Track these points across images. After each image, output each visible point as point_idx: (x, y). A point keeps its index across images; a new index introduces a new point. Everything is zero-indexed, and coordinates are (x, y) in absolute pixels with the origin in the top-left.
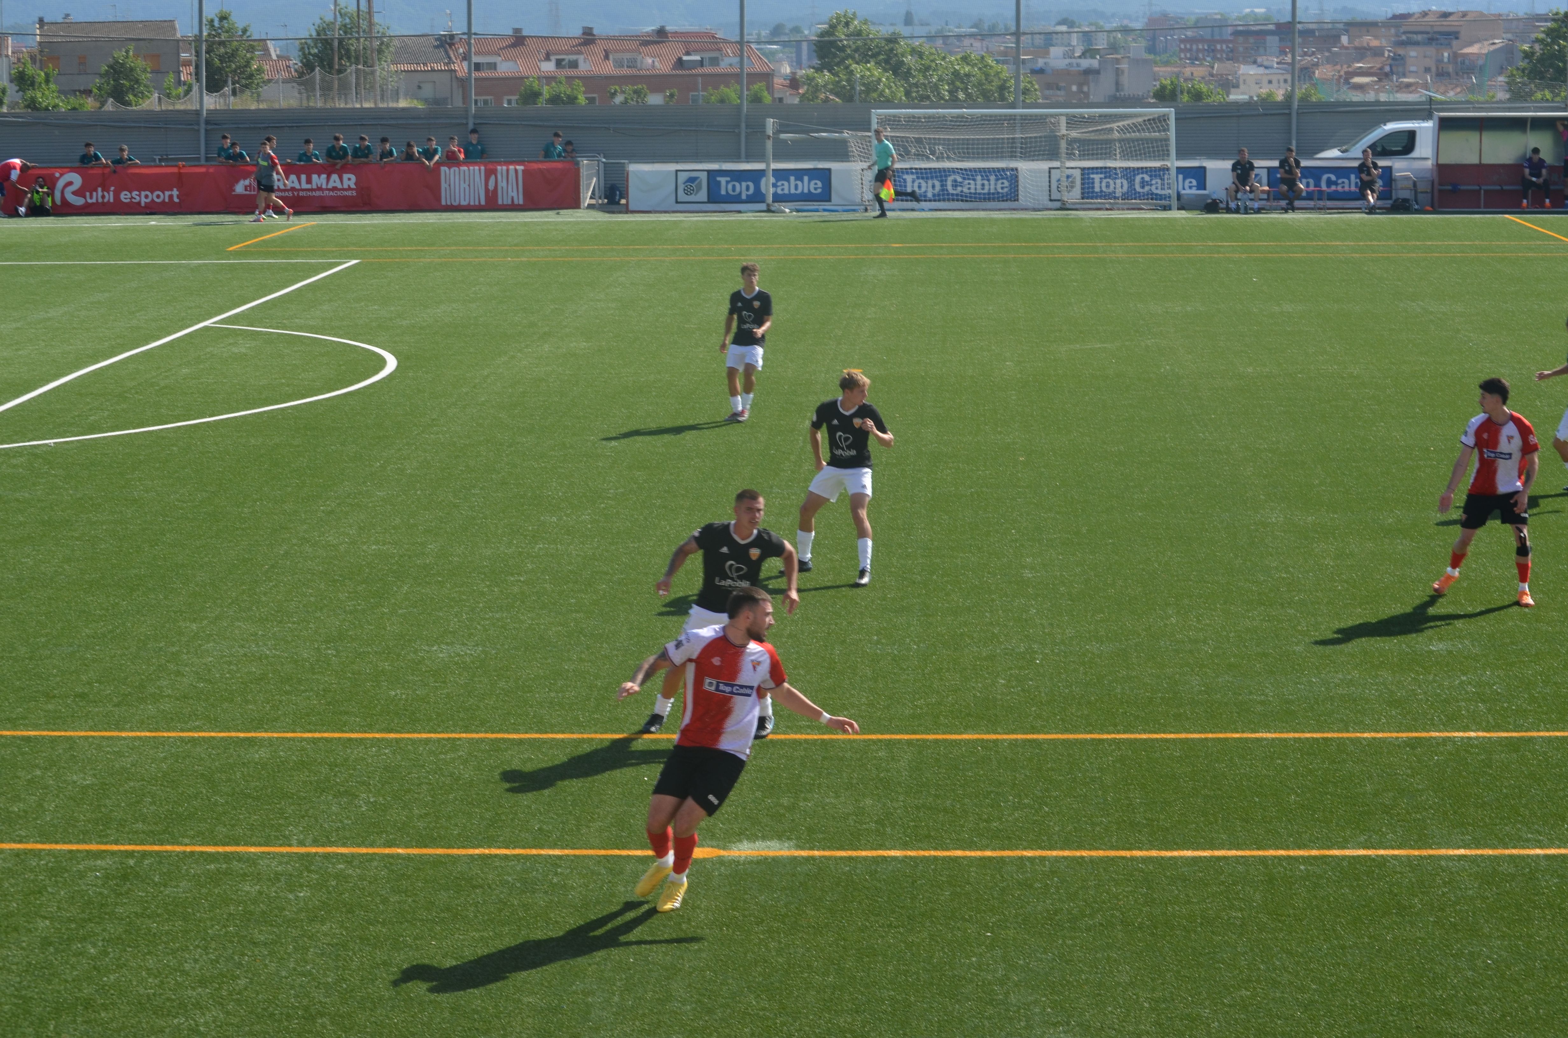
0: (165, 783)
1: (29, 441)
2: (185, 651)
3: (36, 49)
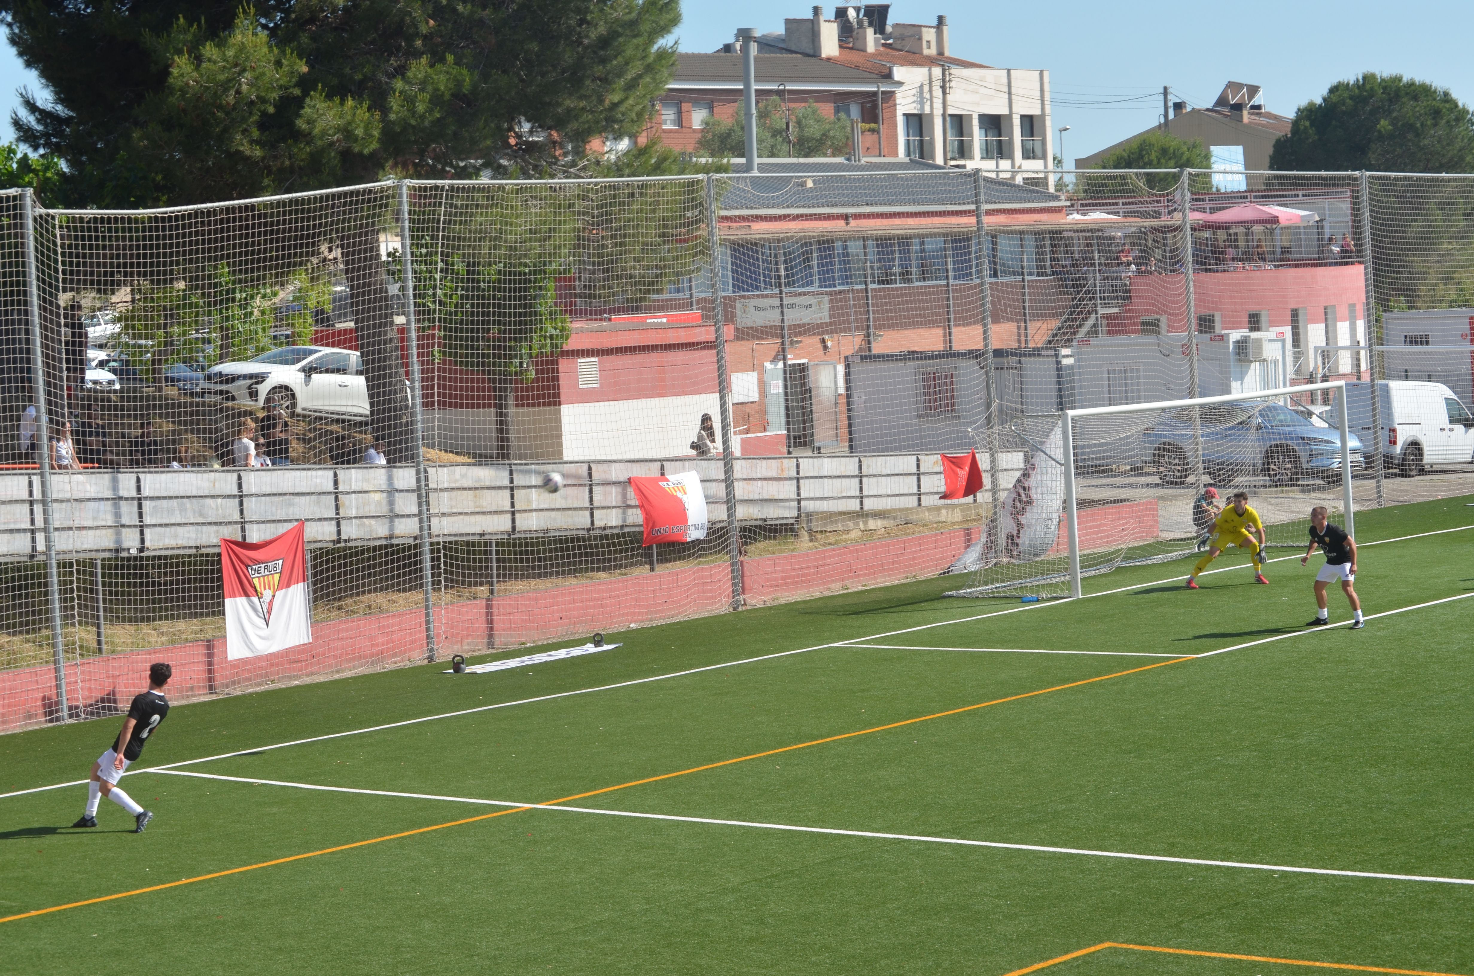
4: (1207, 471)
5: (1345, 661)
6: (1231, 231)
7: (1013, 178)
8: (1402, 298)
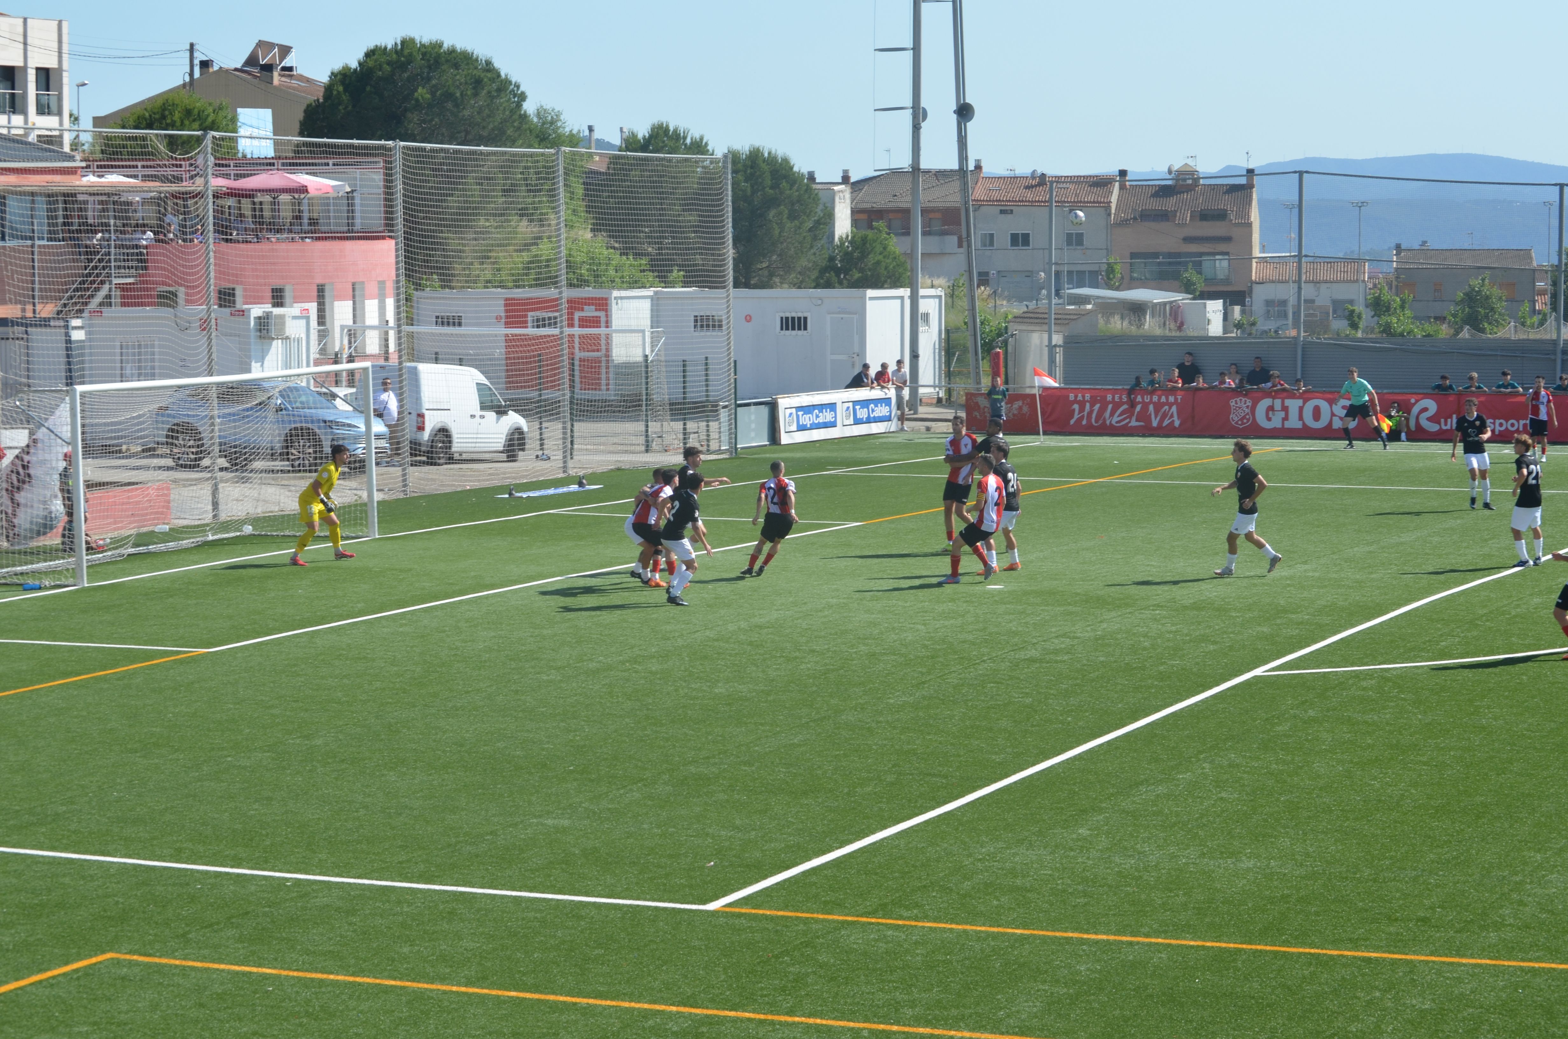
0: (1504, 1012)
1: (1379, 664)
2: (1528, 881)
3: (1392, 277)
4: (223, 454)
5: (365, 658)
6: (256, 200)
7: (26, 135)
8: (435, 277)
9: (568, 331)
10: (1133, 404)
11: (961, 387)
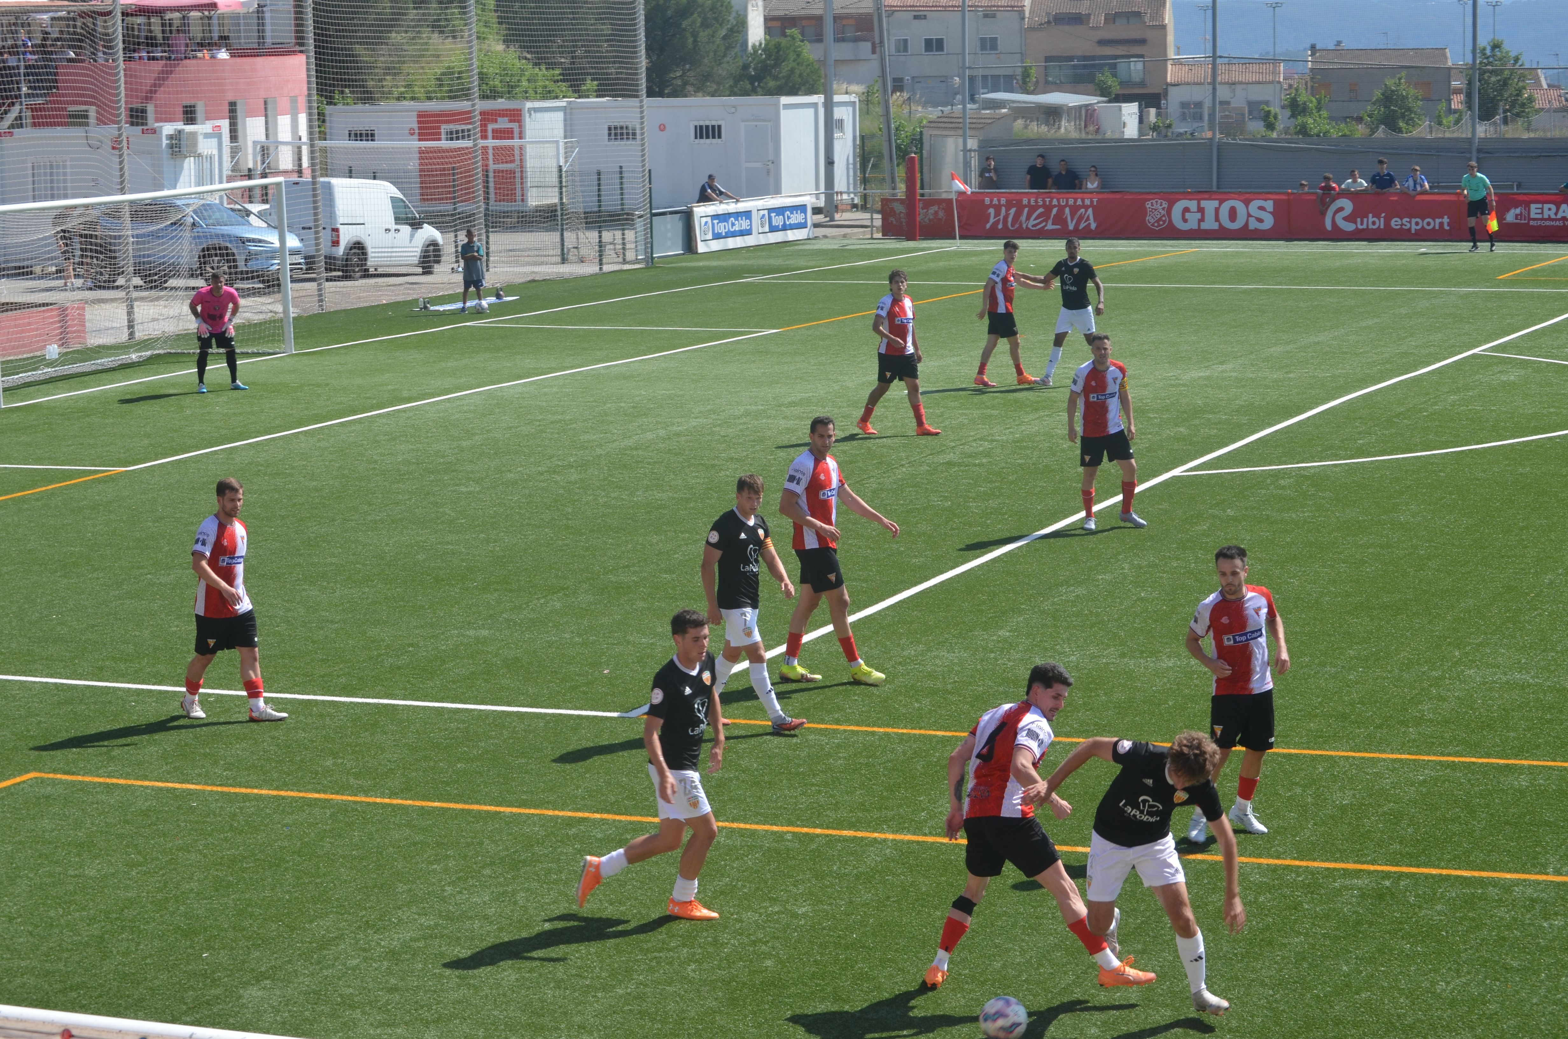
0: (1424, 807)
2: (1448, 676)
3: (1307, 77)
4: (138, 272)
5: (283, 473)
6: (166, 16)
8: (348, 90)
9: (482, 143)
10: (1048, 208)
11: (877, 193)
